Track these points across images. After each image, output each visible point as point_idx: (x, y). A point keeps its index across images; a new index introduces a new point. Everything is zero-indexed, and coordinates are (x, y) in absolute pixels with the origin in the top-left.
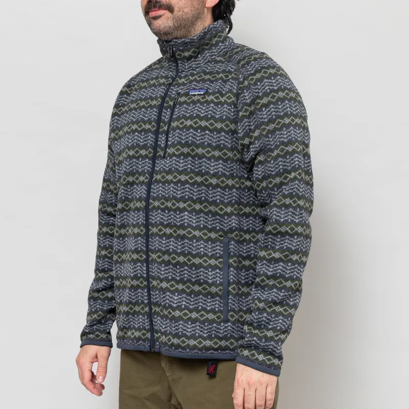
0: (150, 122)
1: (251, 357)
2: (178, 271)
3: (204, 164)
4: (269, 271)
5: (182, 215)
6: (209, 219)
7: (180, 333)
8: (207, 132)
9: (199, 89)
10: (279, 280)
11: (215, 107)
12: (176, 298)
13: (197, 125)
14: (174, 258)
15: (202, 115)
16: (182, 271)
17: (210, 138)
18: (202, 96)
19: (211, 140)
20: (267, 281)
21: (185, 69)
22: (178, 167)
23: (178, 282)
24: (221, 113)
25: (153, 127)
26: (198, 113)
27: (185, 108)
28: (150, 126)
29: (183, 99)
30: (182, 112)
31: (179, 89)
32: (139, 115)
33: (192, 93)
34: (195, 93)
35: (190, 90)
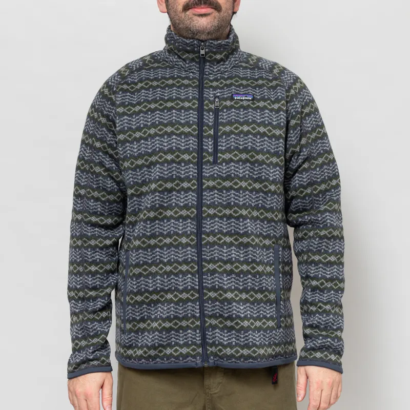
0: (188, 124)
1: (325, 358)
2: (241, 280)
3: (264, 170)
4: (327, 274)
5: (245, 222)
6: (264, 225)
7: (251, 344)
8: (266, 138)
9: (243, 94)
10: (335, 282)
12: (242, 308)
14: (237, 267)
15: (259, 121)
16: (246, 280)
17: (269, 144)
18: (251, 102)
19: (269, 147)
20: (326, 284)
21: (214, 72)
23: (241, 292)
24: (278, 120)
25: (194, 130)
26: (254, 119)
27: (235, 112)
28: (189, 130)
29: (228, 103)
30: (233, 117)
31: (216, 92)
32: (169, 116)
33: (238, 98)
34: (241, 98)
35: (232, 94)
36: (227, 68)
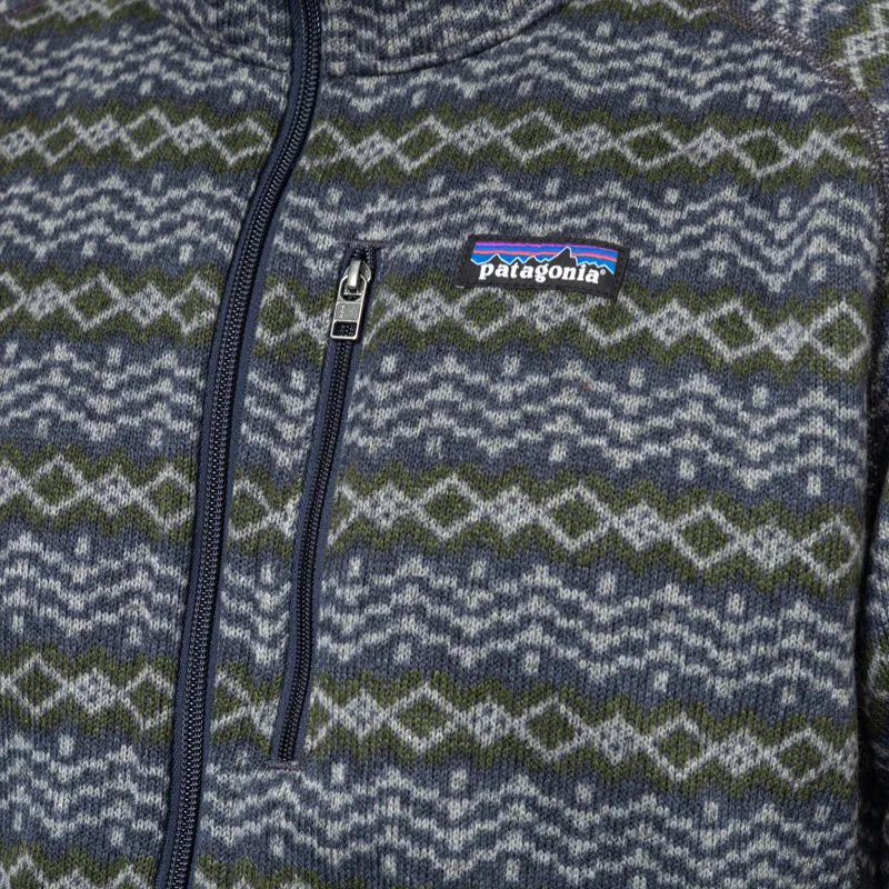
3: (643, 832)
8: (671, 594)
9: (550, 239)
11: (723, 402)
13: (588, 536)
15: (623, 460)
17: (693, 640)
18: (592, 302)
19: (699, 655)
21: (383, 57)
22: (431, 854)
24: (783, 454)
25: (170, 498)
26: (585, 441)
27: (458, 382)
28: (137, 494)
29: (426, 309)
30: (440, 420)
31: (361, 219)
32: (25, 388)
33: (502, 271)
34: (527, 273)
35: (474, 239)
36: (496, 24)
